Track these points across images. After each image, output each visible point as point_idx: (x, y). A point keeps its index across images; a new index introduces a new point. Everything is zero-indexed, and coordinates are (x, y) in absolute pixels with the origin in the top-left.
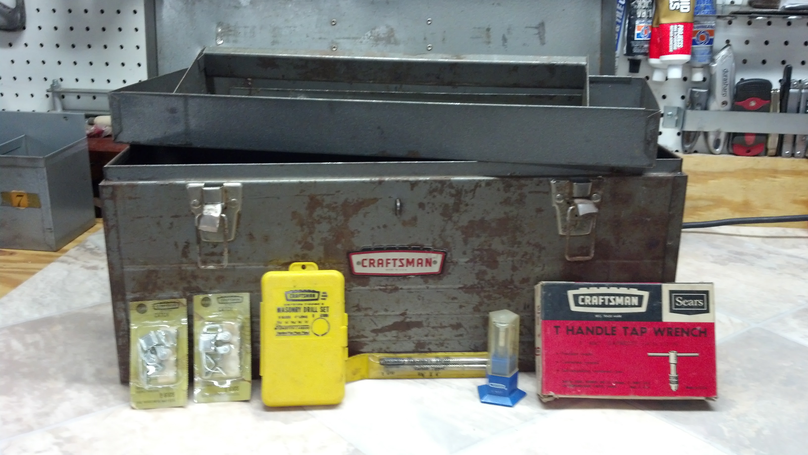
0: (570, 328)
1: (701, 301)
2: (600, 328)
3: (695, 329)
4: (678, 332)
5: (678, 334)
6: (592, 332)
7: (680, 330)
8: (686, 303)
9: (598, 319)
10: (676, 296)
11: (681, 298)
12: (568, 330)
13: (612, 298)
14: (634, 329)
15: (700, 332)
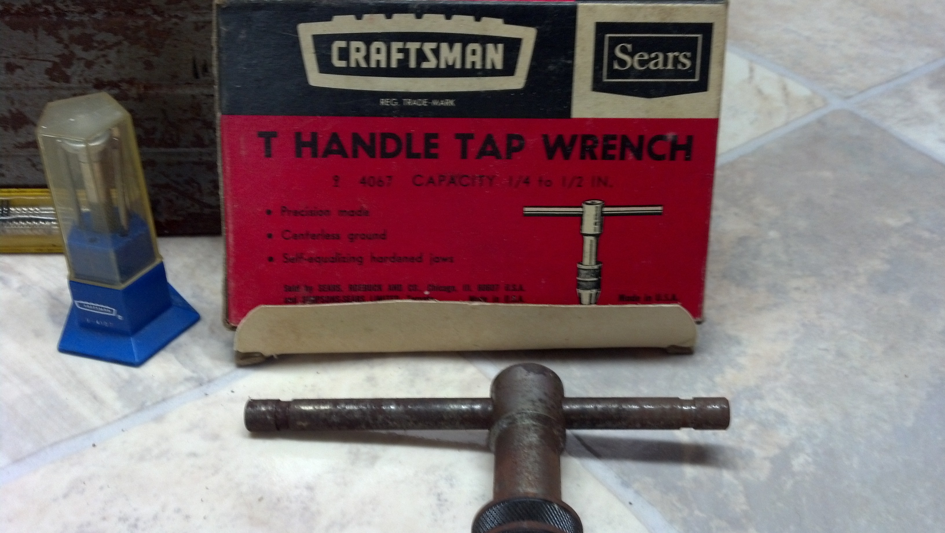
0: (306, 138)
1: (685, 56)
2: (393, 136)
3: (660, 137)
4: (613, 147)
5: (611, 152)
6: (370, 151)
7: (617, 143)
8: (642, 63)
9: (389, 110)
10: (614, 42)
11: (629, 46)
12: (300, 145)
13: (428, 47)
14: (489, 140)
15: (675, 146)
